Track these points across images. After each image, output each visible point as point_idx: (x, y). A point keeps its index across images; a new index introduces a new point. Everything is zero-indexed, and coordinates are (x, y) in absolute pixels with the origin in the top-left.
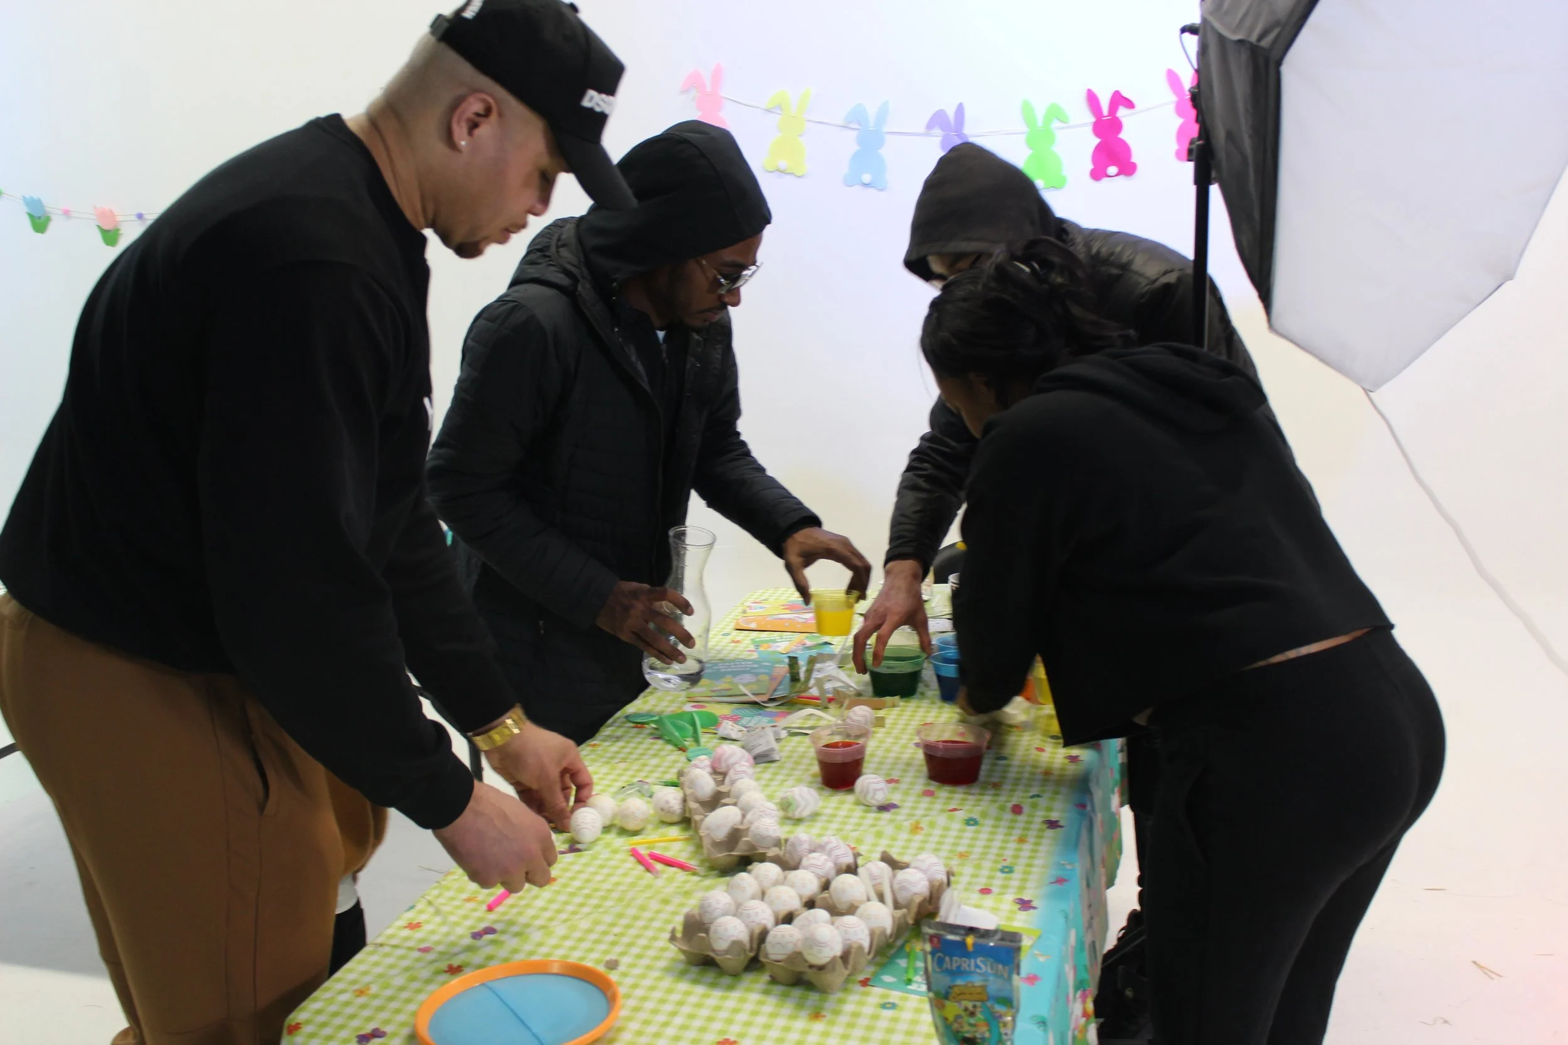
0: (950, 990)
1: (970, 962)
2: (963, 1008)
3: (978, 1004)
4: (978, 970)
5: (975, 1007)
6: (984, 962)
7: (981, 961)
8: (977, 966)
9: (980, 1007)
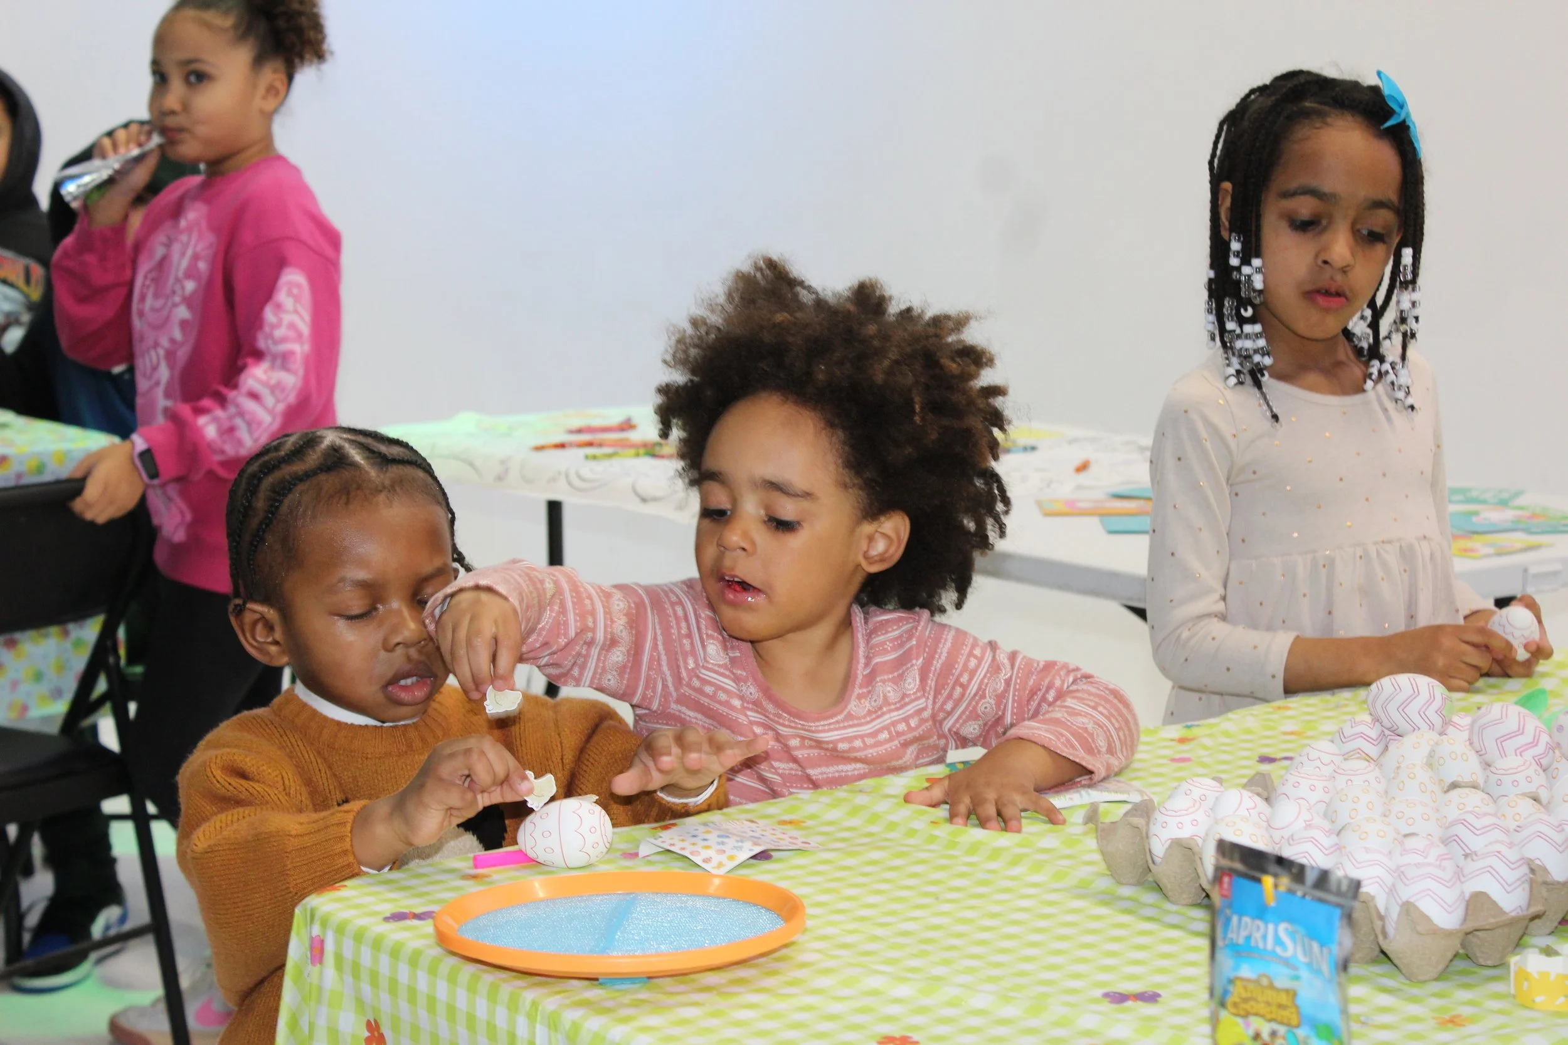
0: (1231, 988)
1: (1266, 928)
2: (1251, 1032)
3: (1282, 1030)
4: (1279, 950)
5: (1273, 1034)
6: (1292, 934)
7: (1287, 929)
8: (1278, 942)
9: (1284, 1038)
